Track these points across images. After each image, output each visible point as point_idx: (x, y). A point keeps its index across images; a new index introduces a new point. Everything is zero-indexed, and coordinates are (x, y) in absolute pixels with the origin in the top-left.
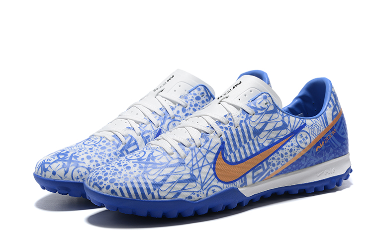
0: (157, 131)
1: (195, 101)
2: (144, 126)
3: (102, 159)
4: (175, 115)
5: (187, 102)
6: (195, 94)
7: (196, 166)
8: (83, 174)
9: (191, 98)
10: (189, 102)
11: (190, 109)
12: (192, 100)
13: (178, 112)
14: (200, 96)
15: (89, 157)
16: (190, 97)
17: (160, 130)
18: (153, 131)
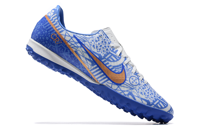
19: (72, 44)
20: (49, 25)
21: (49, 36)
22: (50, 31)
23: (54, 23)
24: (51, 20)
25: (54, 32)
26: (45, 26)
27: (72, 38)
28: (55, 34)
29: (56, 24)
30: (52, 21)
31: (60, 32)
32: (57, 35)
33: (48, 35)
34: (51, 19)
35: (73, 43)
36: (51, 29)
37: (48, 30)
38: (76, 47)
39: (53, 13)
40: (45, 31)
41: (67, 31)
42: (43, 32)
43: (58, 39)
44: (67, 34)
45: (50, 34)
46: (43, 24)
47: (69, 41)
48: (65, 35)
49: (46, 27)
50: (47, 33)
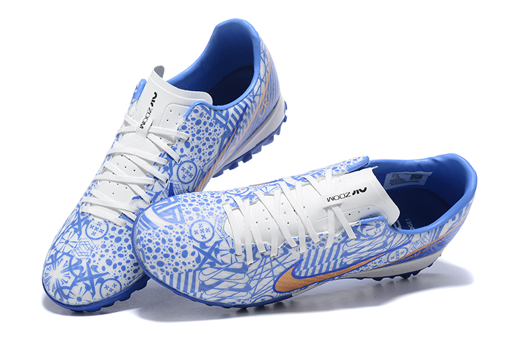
0: (169, 188)
1: (197, 128)
2: (150, 188)
3: (124, 257)
4: (181, 156)
5: (187, 132)
6: (193, 119)
7: (258, 277)
8: (113, 288)
9: (191, 126)
10: (190, 131)
11: (193, 140)
12: (192, 128)
13: (182, 150)
14: (200, 118)
15: (109, 262)
16: (189, 124)
17: (171, 184)
18: (164, 190)
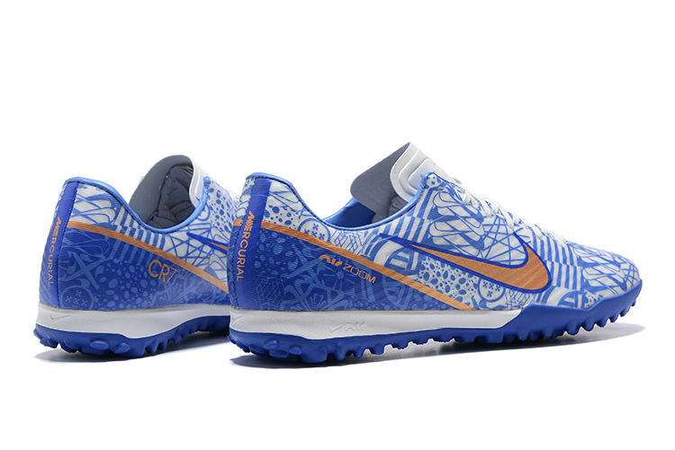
19: (196, 258)
20: (126, 247)
21: (146, 276)
22: (140, 261)
23: (136, 235)
24: (123, 232)
25: (151, 256)
26: (117, 256)
27: (189, 245)
28: (154, 261)
29: (141, 233)
30: (127, 233)
31: (161, 248)
32: (161, 259)
33: (142, 274)
34: (119, 228)
35: (197, 253)
36: (138, 254)
37: (134, 263)
38: (207, 257)
39: (112, 208)
40: (128, 271)
41: (171, 235)
42: (123, 275)
43: (165, 268)
44: (176, 243)
45: (146, 269)
46: (107, 256)
47: (188, 254)
48: (175, 247)
49: (122, 257)
50: (136, 270)
